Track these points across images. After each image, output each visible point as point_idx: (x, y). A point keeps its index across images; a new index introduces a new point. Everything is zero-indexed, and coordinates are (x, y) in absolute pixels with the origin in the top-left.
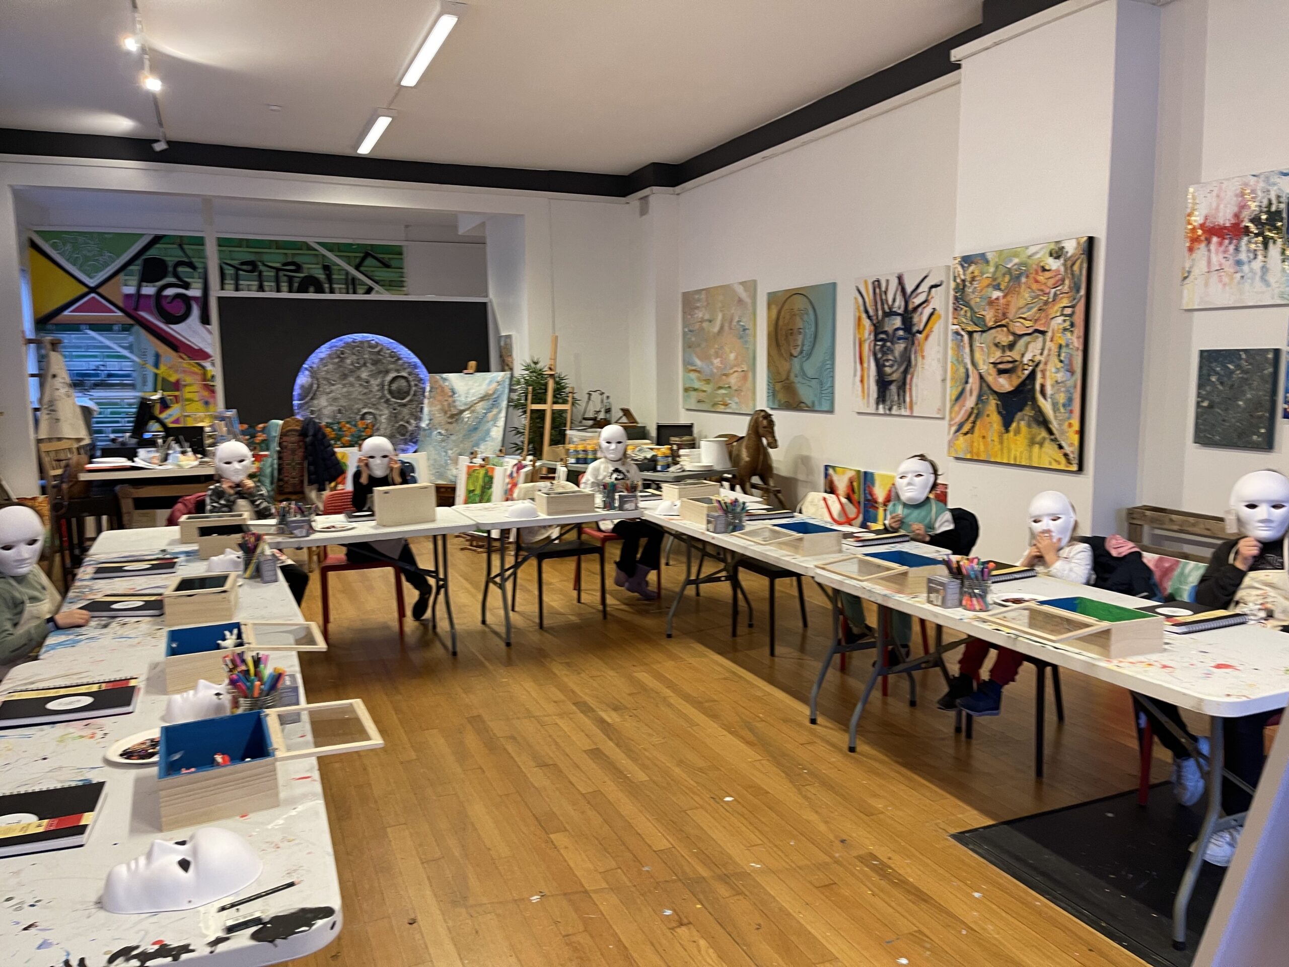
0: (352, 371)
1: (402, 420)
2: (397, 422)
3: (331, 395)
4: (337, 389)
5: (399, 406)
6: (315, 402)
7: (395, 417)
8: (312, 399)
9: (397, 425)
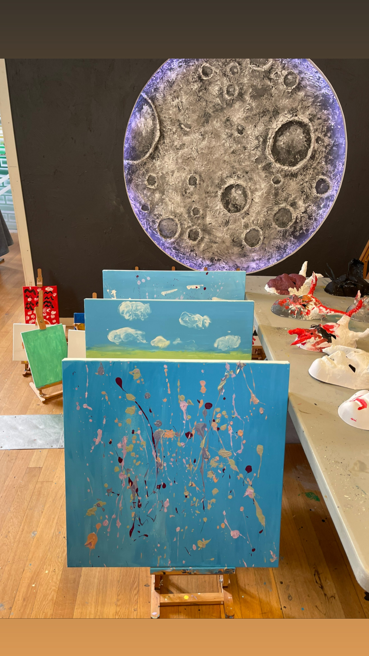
0: (219, 110)
1: (286, 200)
2: (277, 203)
3: (180, 153)
4: (191, 143)
5: (286, 176)
6: (158, 163)
7: (276, 195)
8: (152, 157)
9: (276, 209)
